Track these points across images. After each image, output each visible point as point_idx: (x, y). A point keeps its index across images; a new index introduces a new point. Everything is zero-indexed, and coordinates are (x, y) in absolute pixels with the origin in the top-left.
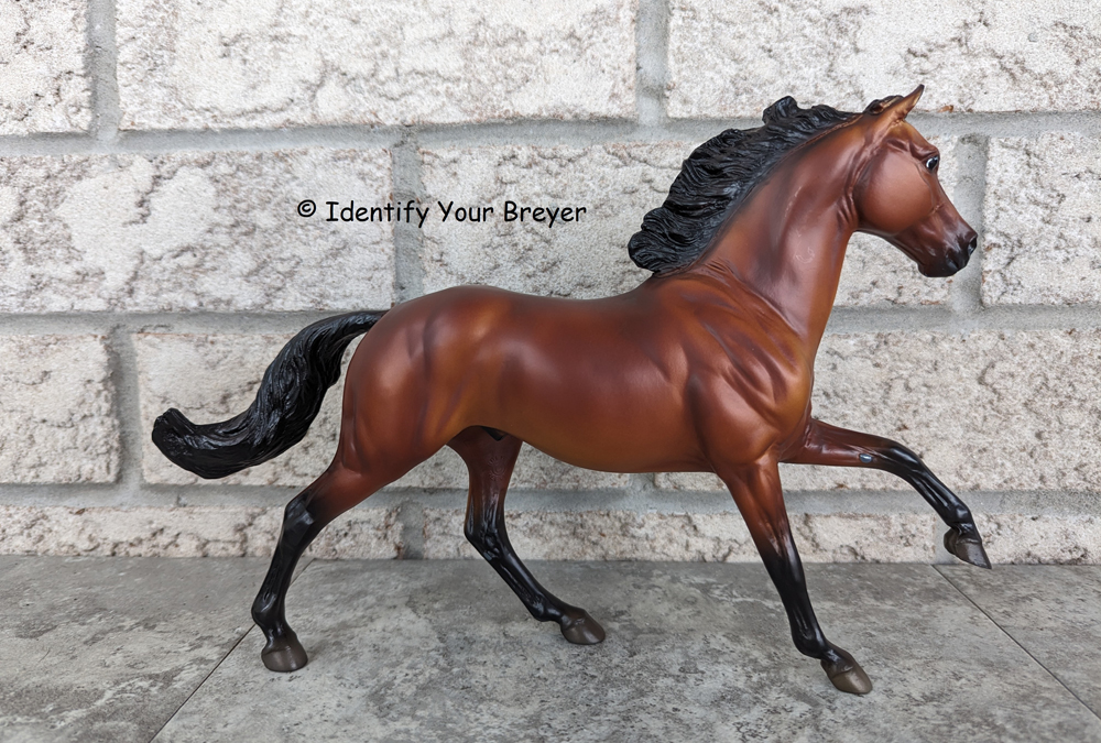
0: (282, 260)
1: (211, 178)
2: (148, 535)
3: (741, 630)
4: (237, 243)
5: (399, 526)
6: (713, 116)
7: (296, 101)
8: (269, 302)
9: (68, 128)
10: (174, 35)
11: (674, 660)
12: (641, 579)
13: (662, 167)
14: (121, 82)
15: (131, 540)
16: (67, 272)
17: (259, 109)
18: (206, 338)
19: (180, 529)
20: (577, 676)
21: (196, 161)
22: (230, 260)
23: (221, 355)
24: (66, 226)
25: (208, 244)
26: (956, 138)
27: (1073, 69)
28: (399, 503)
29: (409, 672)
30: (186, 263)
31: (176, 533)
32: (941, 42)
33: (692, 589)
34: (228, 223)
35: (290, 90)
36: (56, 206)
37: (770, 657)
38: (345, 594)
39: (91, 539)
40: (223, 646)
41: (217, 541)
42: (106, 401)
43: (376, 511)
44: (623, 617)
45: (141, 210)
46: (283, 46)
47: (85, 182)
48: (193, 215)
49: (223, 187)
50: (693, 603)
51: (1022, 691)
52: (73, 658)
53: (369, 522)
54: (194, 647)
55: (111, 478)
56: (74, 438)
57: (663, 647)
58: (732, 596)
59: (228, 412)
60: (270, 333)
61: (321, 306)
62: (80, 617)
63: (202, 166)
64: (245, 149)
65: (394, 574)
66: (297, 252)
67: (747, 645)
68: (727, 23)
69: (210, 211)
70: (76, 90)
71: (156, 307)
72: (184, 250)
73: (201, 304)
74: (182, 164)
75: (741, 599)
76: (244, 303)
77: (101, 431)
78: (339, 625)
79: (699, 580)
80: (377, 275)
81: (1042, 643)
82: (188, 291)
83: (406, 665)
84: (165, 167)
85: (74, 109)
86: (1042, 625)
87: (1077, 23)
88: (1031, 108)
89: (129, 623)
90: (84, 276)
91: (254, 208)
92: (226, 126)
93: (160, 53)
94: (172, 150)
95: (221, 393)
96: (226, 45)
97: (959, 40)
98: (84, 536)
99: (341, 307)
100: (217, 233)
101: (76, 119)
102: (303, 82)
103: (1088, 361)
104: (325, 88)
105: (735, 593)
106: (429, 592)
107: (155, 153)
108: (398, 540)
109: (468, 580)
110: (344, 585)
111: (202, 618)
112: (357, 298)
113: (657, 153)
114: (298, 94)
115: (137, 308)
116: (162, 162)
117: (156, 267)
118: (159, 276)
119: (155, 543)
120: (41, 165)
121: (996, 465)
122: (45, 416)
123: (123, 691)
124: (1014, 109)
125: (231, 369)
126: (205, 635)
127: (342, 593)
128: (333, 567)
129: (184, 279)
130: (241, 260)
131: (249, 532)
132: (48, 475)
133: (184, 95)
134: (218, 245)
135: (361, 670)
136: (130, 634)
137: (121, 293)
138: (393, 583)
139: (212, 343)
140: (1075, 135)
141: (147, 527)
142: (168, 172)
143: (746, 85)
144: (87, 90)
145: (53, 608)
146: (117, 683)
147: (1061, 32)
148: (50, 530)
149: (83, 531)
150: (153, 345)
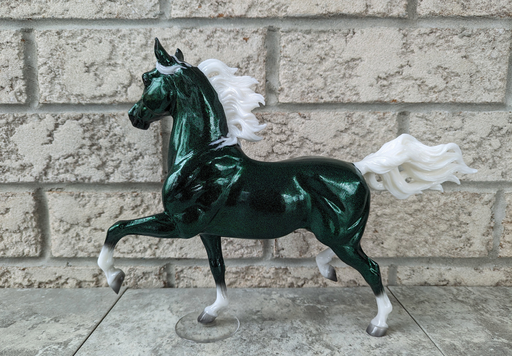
0: (113, 161)
1: (81, 125)
2: (54, 279)
3: (306, 318)
4: (93, 153)
5: (165, 274)
6: (298, 102)
7: (119, 92)
8: (108, 179)
9: (16, 102)
10: (63, 63)
11: (278, 332)
12: (267, 296)
13: (277, 124)
14: (40, 82)
15: (47, 281)
16: (16, 165)
17: (102, 95)
18: (80, 194)
19: (69, 276)
20: (238, 340)
21: (74, 117)
22: (90, 160)
23: (87, 201)
24: (16, 145)
25: (80, 153)
26: (397, 113)
27: (445, 85)
28: (165, 264)
29: (169, 340)
30: (70, 162)
31: (67, 278)
32: (392, 73)
33: (288, 300)
34: (89, 144)
35: (116, 87)
36: (11, 136)
37: (317, 330)
38: (142, 305)
39: (29, 281)
40: (89, 329)
41: (85, 281)
42: (35, 221)
43: (155, 267)
44: (259, 313)
45: (49, 138)
46: (113, 68)
47: (24, 125)
48: (73, 141)
49: (87, 129)
50: (288, 307)
51: (415, 343)
52: (24, 336)
53: (152, 272)
54: (77, 329)
55: (37, 254)
56: (21, 237)
57: (274, 327)
58: (304, 303)
59: (90, 226)
60: (109, 192)
61: (130, 181)
62: (26, 317)
63: (77, 120)
64: (96, 112)
65: (163, 295)
66: (119, 157)
67: (308, 324)
68: (304, 64)
69: (81, 139)
70: (20, 85)
71: (57, 180)
72: (69, 156)
73: (77, 179)
74: (68, 119)
75: (307, 304)
76: (96, 179)
77: (33, 234)
78: (139, 319)
79: (291, 296)
80: (155, 167)
81: (426, 322)
82: (71, 173)
83: (167, 336)
84: (60, 119)
85: (19, 94)
86: (427, 314)
87: (446, 66)
88: (428, 101)
89: (47, 319)
90: (24, 167)
91: (101, 138)
92: (89, 102)
93: (57, 70)
94: (64, 112)
95: (87, 218)
96: (87, 67)
97: (399, 73)
98: (26, 280)
99: (139, 181)
100: (84, 148)
101: (20, 98)
102: (122, 84)
103: (450, 205)
104: (131, 87)
105: (305, 302)
106: (178, 303)
107: (56, 113)
108: (165, 279)
109: (194, 297)
110: (141, 301)
111: (79, 316)
112: (146, 177)
113: (275, 118)
114: (119, 89)
115: (48, 181)
116: (59, 118)
117: (57, 163)
118: (58, 167)
119: (57, 282)
120: (4, 118)
121: (413, 247)
122: (7, 228)
123: (47, 350)
124: (420, 101)
125: (91, 207)
126: (81, 324)
127: (141, 304)
128: (136, 292)
129: (70, 169)
130: (94, 160)
131: (100, 277)
132: (10, 254)
133: (69, 89)
134: (85, 154)
135: (148, 339)
136: (48, 325)
137: (41, 174)
138: (163, 299)
139: (83, 196)
140: (446, 112)
141: (54, 276)
142: (62, 122)
143: (312, 89)
144: (25, 85)
145: (13, 313)
146: (44, 347)
147: (440, 70)
148: (10, 277)
149: (25, 277)
150: (55, 197)
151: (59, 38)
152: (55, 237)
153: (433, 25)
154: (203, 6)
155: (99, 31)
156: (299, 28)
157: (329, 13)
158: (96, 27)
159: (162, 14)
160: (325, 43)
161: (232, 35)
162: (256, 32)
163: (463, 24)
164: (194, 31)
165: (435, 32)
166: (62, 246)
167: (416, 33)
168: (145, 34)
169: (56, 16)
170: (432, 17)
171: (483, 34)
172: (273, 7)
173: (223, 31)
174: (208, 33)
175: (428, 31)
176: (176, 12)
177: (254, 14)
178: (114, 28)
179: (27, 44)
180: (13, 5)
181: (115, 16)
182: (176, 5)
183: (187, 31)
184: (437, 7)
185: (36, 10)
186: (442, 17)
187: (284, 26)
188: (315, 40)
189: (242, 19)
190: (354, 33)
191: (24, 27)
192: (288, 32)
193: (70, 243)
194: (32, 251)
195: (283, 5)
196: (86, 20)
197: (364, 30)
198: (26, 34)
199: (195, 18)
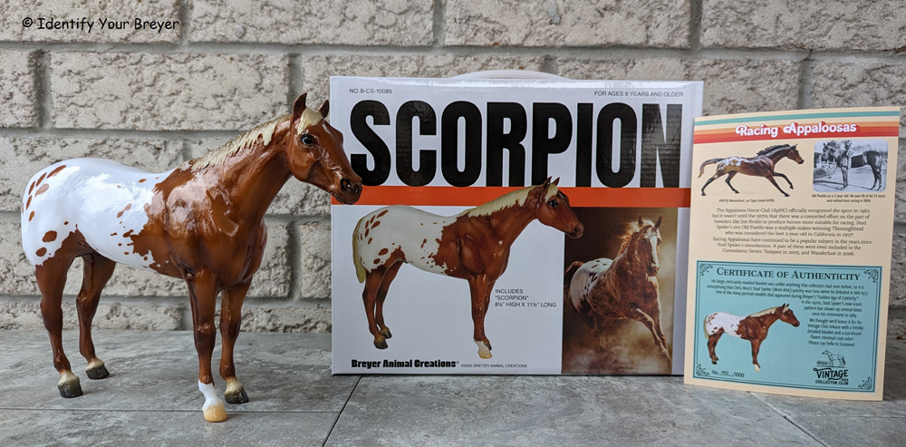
2: (303, 322)
15: (294, 325)
19: (319, 320)
31: (316, 322)
39: (274, 325)
42: (286, 257)
55: (286, 294)
56: (269, 275)
71: (314, 213)
77: (282, 272)
87: (731, 98)
98: (271, 323)
115: (305, 213)
117: (316, 194)
118: (316, 198)
119: (306, 326)
132: (255, 293)
137: (297, 206)
147: (725, 102)
148: (253, 320)
149: (270, 321)
150: (311, 231)
151: (329, 64)
152: (307, 275)
153: (717, 57)
154: (479, 34)
155: (370, 58)
156: (578, 58)
157: (608, 43)
158: (367, 53)
159: (435, 42)
160: (604, 73)
161: (508, 63)
162: (532, 61)
163: (748, 55)
164: (469, 59)
165: (719, 64)
166: (315, 285)
167: (699, 64)
168: (417, 61)
169: (327, 41)
170: (715, 48)
171: (769, 66)
172: (551, 36)
173: (498, 59)
174: (483, 61)
175: (711, 62)
176: (450, 40)
177: (531, 42)
178: (385, 54)
179: (293, 70)
180: (282, 29)
181: (387, 43)
182: (451, 32)
183: (461, 59)
184: (721, 38)
185: (306, 35)
186: (726, 48)
187: (561, 56)
188: (594, 70)
189: (518, 48)
190: (634, 64)
191: (292, 51)
192: (566, 61)
193: (323, 282)
194: (280, 291)
195: (561, 35)
196: (357, 46)
197: (645, 61)
198: (293, 59)
199: (470, 46)
